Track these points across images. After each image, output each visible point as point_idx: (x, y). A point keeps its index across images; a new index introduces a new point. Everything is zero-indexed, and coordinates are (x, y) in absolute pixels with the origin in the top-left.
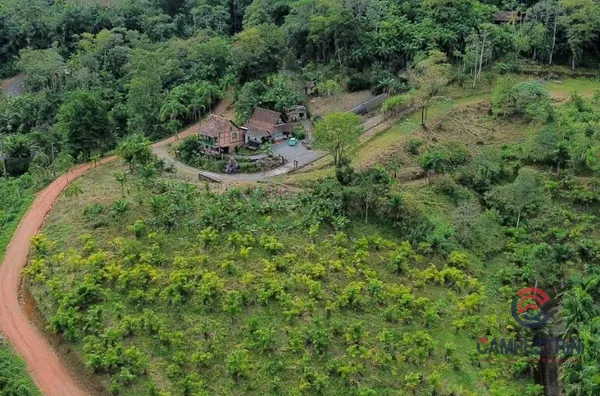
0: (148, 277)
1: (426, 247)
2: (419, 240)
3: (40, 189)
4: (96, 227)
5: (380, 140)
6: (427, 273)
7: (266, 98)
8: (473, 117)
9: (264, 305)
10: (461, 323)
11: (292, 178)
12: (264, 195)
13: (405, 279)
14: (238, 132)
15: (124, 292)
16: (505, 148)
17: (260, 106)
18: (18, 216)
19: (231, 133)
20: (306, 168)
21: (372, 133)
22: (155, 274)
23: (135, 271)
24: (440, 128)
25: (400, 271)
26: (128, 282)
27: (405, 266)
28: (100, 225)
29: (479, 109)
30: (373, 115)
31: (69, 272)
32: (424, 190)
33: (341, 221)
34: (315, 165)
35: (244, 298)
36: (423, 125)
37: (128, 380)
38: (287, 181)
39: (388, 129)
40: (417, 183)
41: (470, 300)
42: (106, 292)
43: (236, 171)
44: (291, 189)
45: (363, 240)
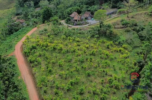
0: (47, 45)
1: (117, 43)
2: (116, 41)
3: (34, 28)
4: (41, 34)
5: (115, 19)
6: (115, 49)
7: (89, 9)
8: (143, 16)
9: (72, 52)
10: (120, 60)
11: (89, 27)
12: (80, 30)
13: (109, 50)
14: (79, 16)
15: (41, 47)
16: (149, 23)
17: (87, 11)
18: (27, 32)
19: (78, 17)
20: (93, 25)
21: (113, 17)
22: (49, 44)
23: (45, 43)
24: (132, 17)
25: (108, 48)
26: (43, 45)
27: (110, 47)
28: (42, 34)
29: (145, 13)
30: (115, 14)
31: (32, 43)
32: (122, 31)
33: (97, 36)
34: (96, 24)
35: (67, 50)
36: (128, 16)
38: (87, 27)
39: (118, 17)
40: (121, 29)
41: (125, 55)
42: (37, 47)
43: (77, 25)
44: (88, 29)
45: (101, 40)
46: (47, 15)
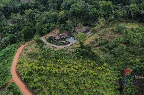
0: (42, 69)
1: (99, 63)
2: (98, 61)
3: (18, 48)
4: (31, 57)
5: (90, 38)
6: (99, 68)
7: (66, 28)
8: (110, 32)
9: (66, 75)
10: (105, 79)
11: (71, 47)
12: (66, 51)
13: (94, 69)
14: (60, 36)
15: (37, 72)
16: (116, 39)
17: (65, 30)
18: (14, 54)
19: (58, 36)
21: (88, 36)
22: (44, 68)
23: (40, 68)
24: (103, 35)
25: (93, 68)
26: (38, 70)
27: (94, 66)
29: (111, 30)
30: (89, 32)
31: (26, 67)
32: (98, 50)
33: (81, 57)
34: (76, 44)
35: (62, 73)
36: (99, 34)
37: (39, 90)
38: (70, 47)
39: (91, 36)
40: (97, 48)
41: (107, 74)
42: (34, 72)
43: (59, 45)
44: (71, 49)
45: (86, 61)
46: (28, 34)
